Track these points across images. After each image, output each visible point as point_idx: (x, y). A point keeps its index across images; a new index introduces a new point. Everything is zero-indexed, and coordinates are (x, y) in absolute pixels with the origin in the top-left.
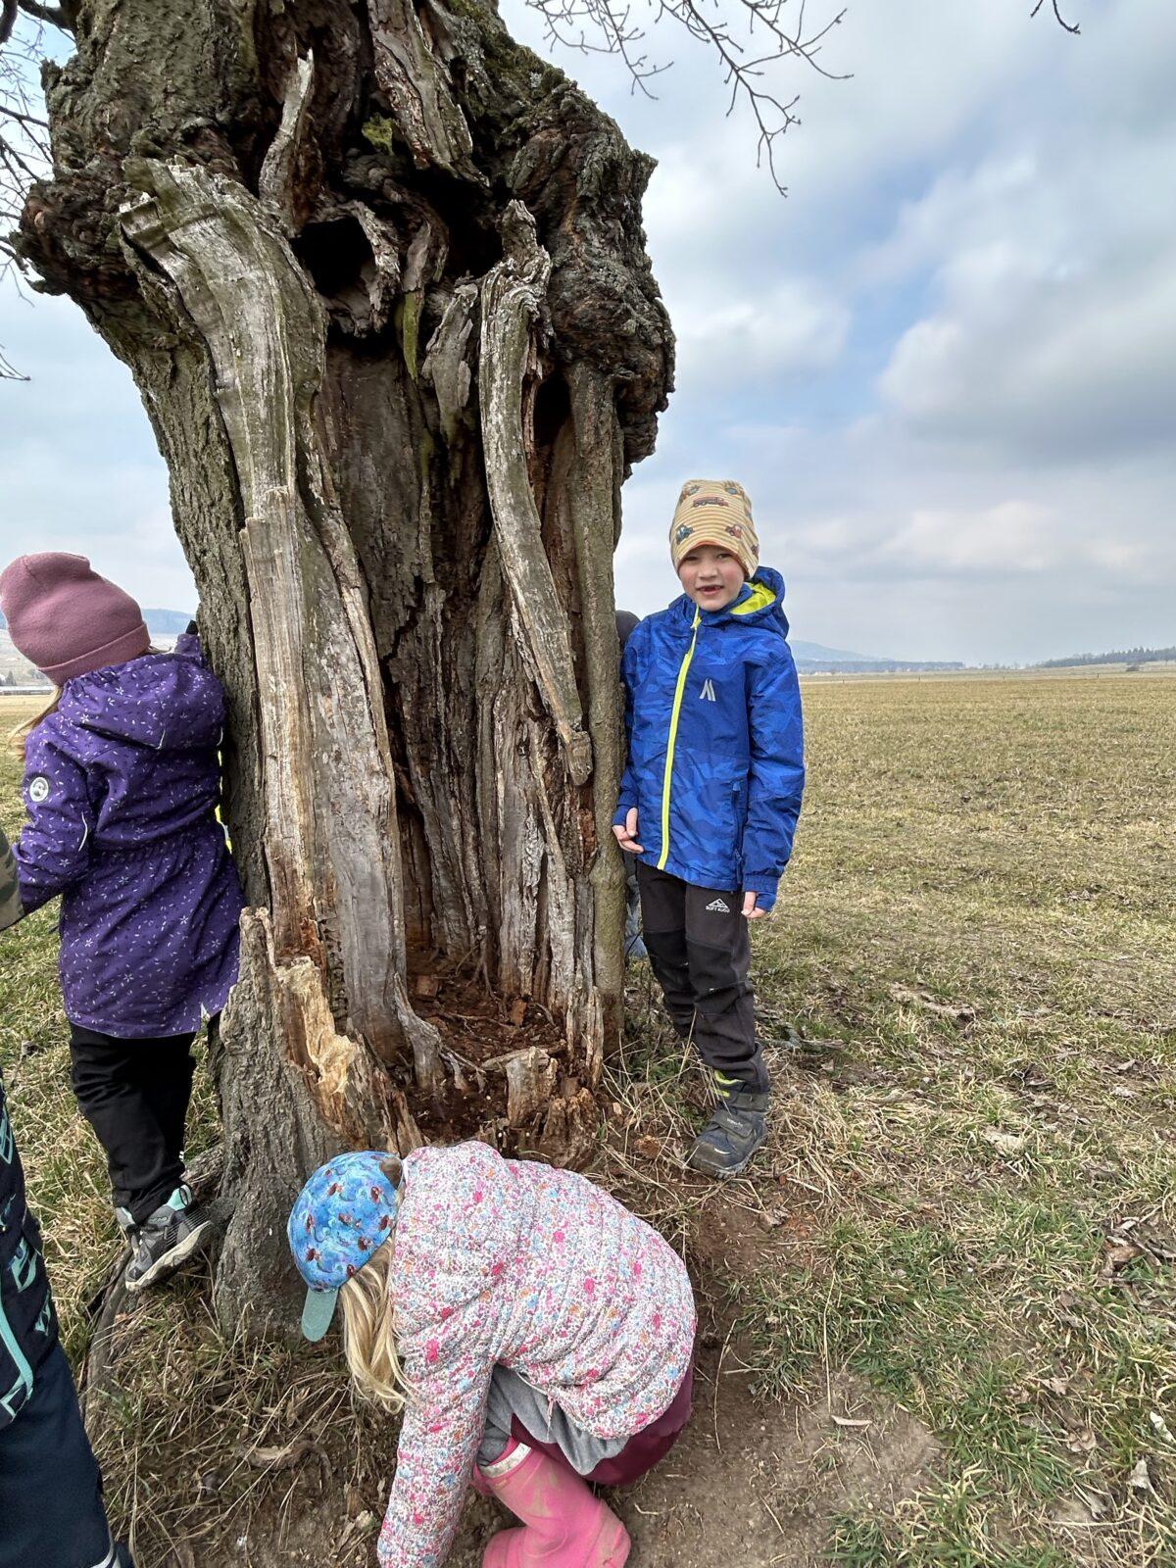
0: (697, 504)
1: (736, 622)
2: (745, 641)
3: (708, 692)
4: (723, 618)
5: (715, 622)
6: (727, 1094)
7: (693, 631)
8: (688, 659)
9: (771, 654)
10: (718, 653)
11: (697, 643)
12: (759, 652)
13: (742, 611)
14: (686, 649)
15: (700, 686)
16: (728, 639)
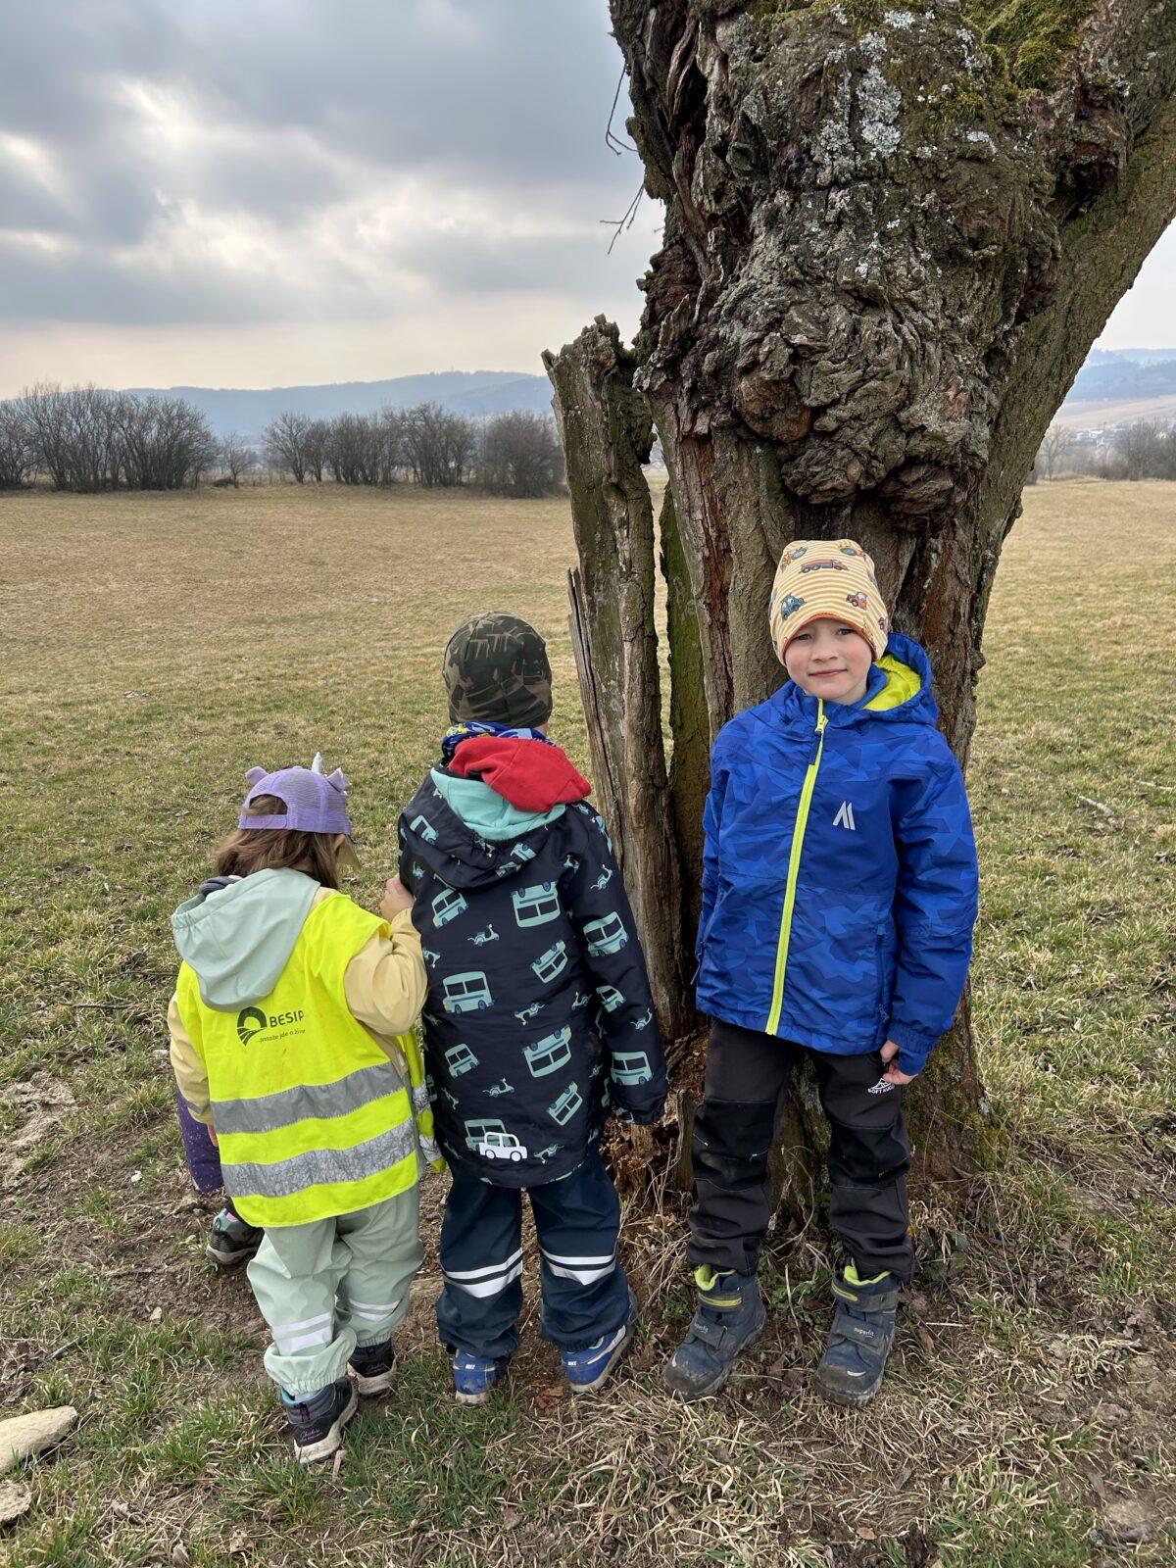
0: (806, 569)
1: (876, 718)
2: (891, 747)
3: (845, 815)
4: (858, 716)
5: (849, 721)
6: (854, 1298)
7: (819, 735)
8: (812, 772)
9: (929, 764)
10: (856, 764)
11: (825, 750)
12: (911, 761)
13: (882, 704)
14: (809, 759)
15: (833, 810)
16: (869, 745)
